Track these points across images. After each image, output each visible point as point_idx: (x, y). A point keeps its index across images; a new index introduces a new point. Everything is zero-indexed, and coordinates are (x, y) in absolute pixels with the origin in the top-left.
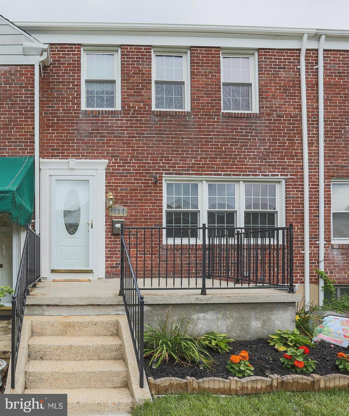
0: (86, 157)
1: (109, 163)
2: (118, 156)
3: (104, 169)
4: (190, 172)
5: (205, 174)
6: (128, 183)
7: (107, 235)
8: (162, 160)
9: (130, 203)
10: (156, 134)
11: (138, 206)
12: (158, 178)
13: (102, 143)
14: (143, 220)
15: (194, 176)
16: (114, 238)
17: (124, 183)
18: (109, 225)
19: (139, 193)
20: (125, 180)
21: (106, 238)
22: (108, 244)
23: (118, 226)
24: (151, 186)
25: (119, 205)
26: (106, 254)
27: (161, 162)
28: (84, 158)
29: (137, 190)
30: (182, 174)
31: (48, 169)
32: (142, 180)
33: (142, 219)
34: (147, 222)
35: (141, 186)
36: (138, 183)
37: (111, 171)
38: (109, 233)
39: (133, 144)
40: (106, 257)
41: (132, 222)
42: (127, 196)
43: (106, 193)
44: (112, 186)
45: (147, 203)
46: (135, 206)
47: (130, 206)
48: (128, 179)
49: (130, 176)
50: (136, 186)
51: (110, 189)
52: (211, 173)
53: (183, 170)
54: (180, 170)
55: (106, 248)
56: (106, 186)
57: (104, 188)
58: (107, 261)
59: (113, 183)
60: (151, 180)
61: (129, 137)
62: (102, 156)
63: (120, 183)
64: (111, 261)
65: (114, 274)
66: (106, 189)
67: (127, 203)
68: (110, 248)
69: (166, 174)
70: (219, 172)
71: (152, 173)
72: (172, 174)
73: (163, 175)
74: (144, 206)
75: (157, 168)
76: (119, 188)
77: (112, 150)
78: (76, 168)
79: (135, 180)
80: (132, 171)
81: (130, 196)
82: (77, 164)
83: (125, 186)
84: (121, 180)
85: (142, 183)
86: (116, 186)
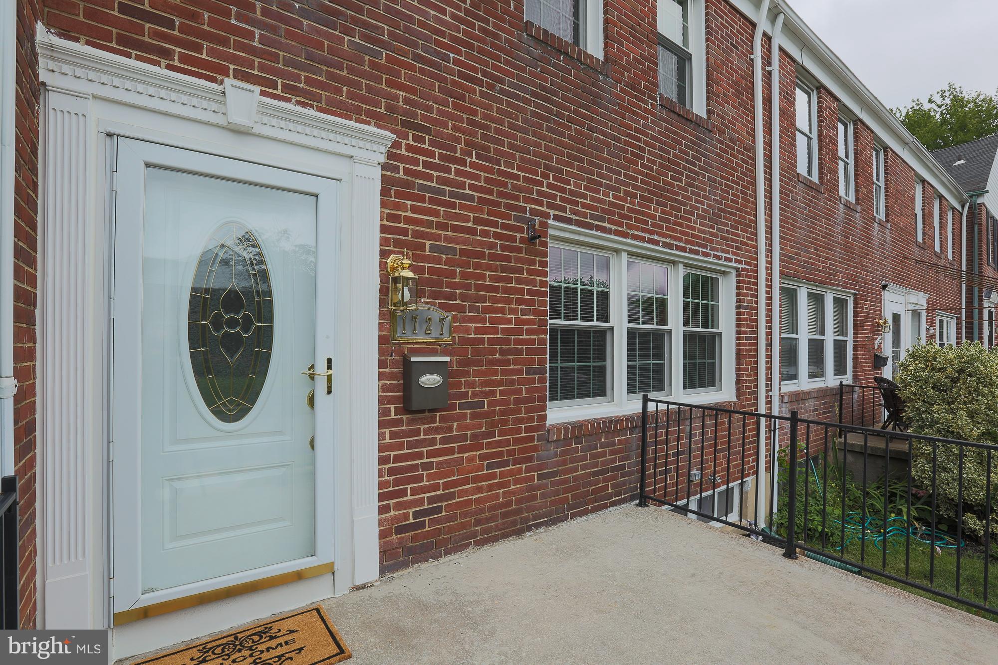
0: (307, 99)
1: (396, 145)
2: (427, 131)
3: (379, 164)
4: (606, 225)
5: (634, 237)
6: (455, 229)
7: (383, 413)
8: (546, 177)
9: (464, 298)
10: (534, 94)
11: (486, 310)
12: (537, 227)
13: (372, 64)
14: (497, 356)
15: (612, 237)
16: (408, 424)
17: (442, 226)
18: (392, 376)
19: (489, 268)
20: (447, 215)
21: (382, 424)
22: (389, 447)
23: (430, 380)
24: (518, 250)
25: (428, 303)
26: (382, 485)
27: (545, 182)
28: (294, 99)
29: (481, 255)
30: (590, 226)
31: (94, 97)
32: (495, 225)
33: (493, 351)
34: (508, 362)
35: (492, 246)
36: (485, 234)
37: (401, 175)
38: (392, 407)
39: (472, 101)
40: (382, 497)
41: (468, 363)
42: (452, 274)
43: (384, 254)
44: (405, 232)
45: (509, 301)
46: (477, 310)
47: (461, 308)
48: (457, 217)
49: (462, 207)
50: (481, 244)
51: (398, 244)
52: (643, 234)
53: (592, 217)
54: (585, 215)
55: (383, 461)
56: (383, 229)
57: (377, 235)
58: (383, 510)
59: (408, 220)
60: (521, 230)
61: (461, 75)
62: (370, 114)
63: (429, 224)
64: (398, 507)
65: (410, 551)
66: (384, 242)
67: (452, 297)
68: (397, 459)
69: (556, 218)
70: (656, 237)
71: (524, 210)
72: (569, 221)
73: (551, 222)
74: (502, 311)
75: (535, 196)
76: (428, 243)
77: (407, 101)
78: (257, 129)
79: (477, 221)
80: (467, 191)
81: (464, 275)
82: (263, 113)
83: (447, 239)
84: (436, 214)
85: (497, 236)
86: (416, 234)
